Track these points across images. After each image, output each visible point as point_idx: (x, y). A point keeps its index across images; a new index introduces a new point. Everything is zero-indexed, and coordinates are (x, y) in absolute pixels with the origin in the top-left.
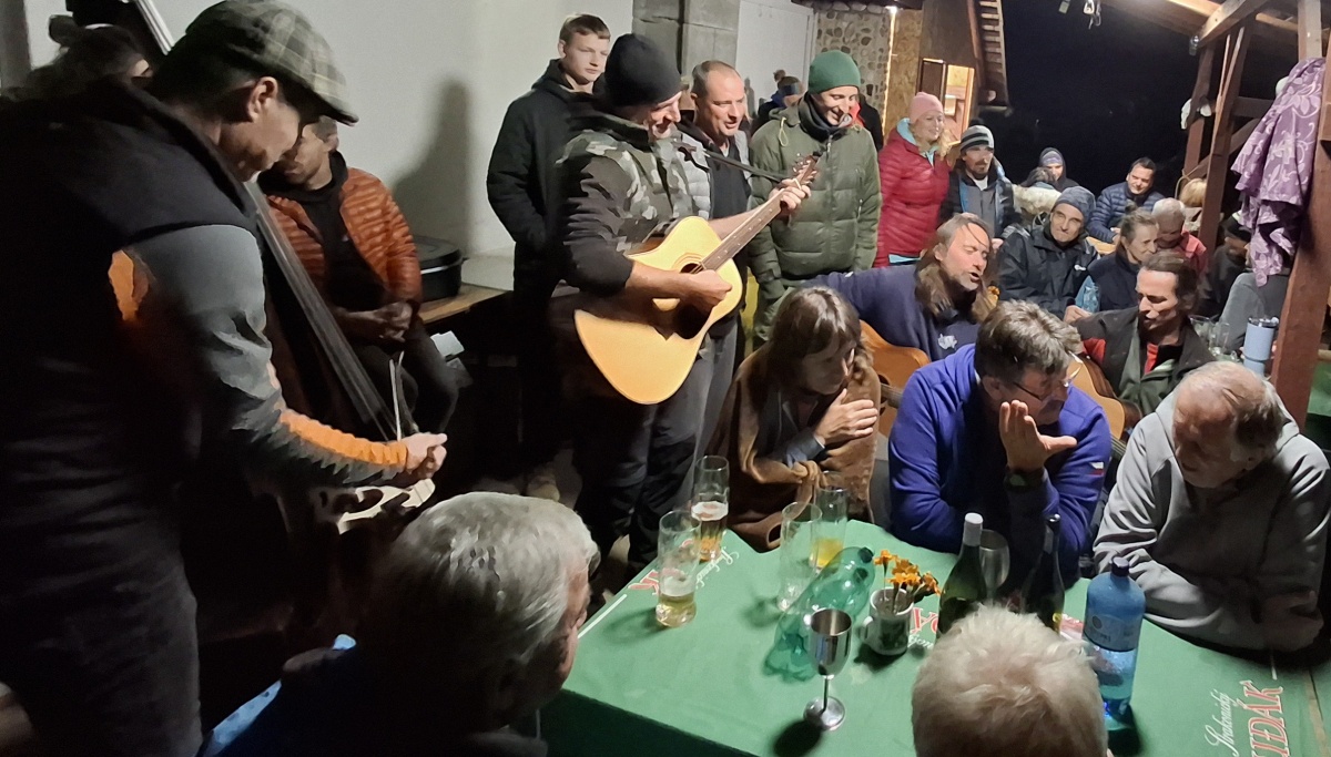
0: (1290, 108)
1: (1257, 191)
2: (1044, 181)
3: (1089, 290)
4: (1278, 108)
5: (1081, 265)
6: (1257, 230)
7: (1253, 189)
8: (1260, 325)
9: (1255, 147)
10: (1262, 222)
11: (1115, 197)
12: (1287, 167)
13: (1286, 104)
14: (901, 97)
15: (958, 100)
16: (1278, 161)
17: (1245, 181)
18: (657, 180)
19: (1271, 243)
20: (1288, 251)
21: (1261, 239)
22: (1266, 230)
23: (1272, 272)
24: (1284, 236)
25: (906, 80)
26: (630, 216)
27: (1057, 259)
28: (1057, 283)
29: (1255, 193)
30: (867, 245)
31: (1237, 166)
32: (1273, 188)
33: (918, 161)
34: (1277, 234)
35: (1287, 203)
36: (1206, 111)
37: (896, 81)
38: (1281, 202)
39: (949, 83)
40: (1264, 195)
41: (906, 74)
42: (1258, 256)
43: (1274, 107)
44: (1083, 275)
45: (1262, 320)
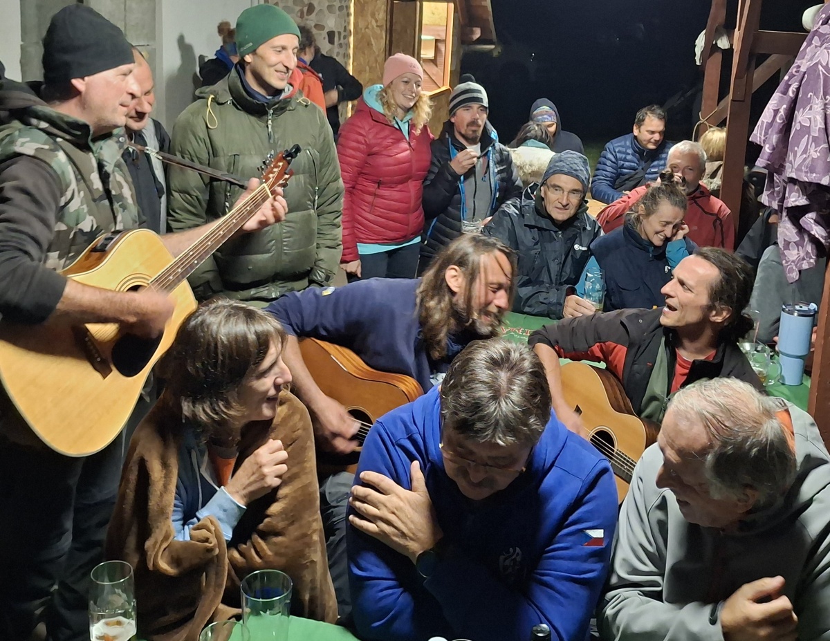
0: (816, 64)
1: (782, 167)
2: (536, 138)
3: (592, 275)
4: (803, 63)
5: (581, 245)
6: (784, 214)
7: (777, 165)
8: (796, 314)
9: (776, 112)
10: (789, 205)
11: (619, 152)
12: (815, 139)
13: (811, 59)
14: (369, 44)
15: (437, 41)
16: (806, 130)
17: (766, 157)
18: (97, 184)
19: (801, 230)
20: (823, 241)
21: (789, 225)
22: (796, 214)
23: (805, 266)
24: (816, 222)
25: (374, 23)
26: (63, 227)
27: (552, 239)
28: (554, 267)
29: (780, 169)
30: (329, 243)
31: (757, 136)
32: (800, 165)
33: (386, 132)
34: (809, 219)
35: (819, 185)
36: (723, 43)
37: (361, 24)
38: (810, 183)
39: (424, 22)
40: (790, 173)
41: (373, 15)
42: (787, 244)
43: (797, 62)
44: (585, 256)
45: (797, 307)
